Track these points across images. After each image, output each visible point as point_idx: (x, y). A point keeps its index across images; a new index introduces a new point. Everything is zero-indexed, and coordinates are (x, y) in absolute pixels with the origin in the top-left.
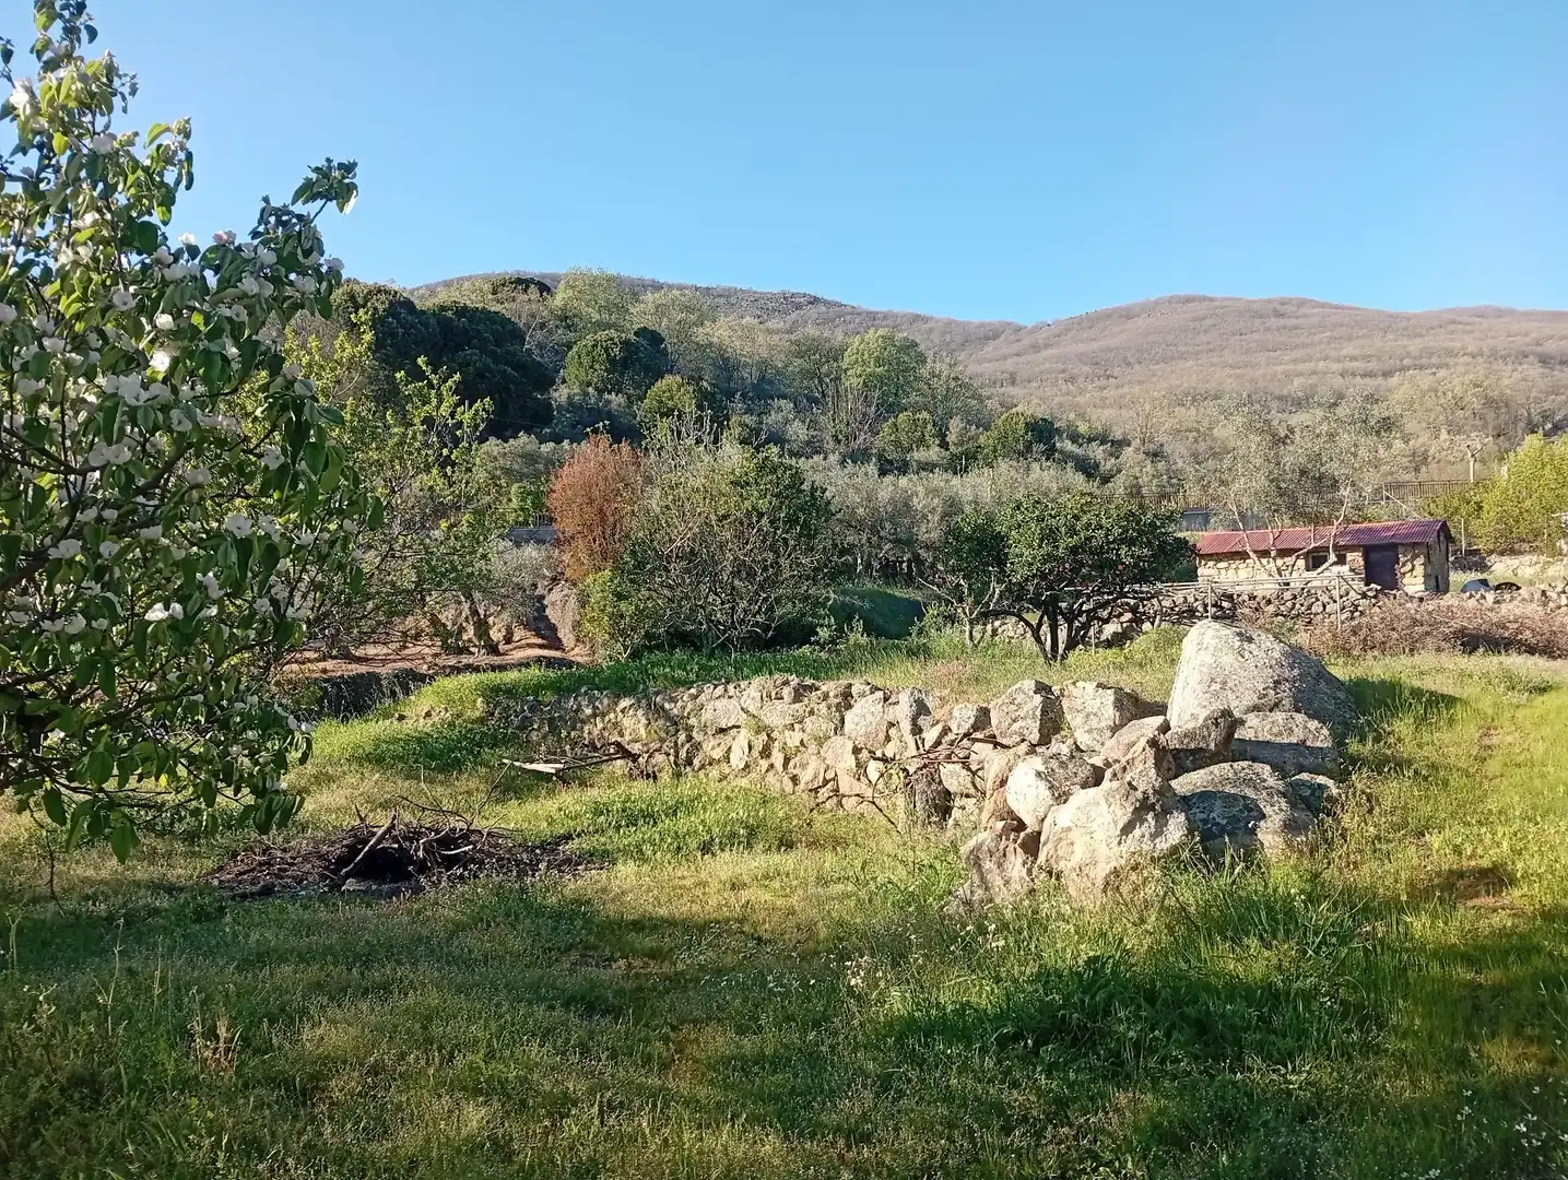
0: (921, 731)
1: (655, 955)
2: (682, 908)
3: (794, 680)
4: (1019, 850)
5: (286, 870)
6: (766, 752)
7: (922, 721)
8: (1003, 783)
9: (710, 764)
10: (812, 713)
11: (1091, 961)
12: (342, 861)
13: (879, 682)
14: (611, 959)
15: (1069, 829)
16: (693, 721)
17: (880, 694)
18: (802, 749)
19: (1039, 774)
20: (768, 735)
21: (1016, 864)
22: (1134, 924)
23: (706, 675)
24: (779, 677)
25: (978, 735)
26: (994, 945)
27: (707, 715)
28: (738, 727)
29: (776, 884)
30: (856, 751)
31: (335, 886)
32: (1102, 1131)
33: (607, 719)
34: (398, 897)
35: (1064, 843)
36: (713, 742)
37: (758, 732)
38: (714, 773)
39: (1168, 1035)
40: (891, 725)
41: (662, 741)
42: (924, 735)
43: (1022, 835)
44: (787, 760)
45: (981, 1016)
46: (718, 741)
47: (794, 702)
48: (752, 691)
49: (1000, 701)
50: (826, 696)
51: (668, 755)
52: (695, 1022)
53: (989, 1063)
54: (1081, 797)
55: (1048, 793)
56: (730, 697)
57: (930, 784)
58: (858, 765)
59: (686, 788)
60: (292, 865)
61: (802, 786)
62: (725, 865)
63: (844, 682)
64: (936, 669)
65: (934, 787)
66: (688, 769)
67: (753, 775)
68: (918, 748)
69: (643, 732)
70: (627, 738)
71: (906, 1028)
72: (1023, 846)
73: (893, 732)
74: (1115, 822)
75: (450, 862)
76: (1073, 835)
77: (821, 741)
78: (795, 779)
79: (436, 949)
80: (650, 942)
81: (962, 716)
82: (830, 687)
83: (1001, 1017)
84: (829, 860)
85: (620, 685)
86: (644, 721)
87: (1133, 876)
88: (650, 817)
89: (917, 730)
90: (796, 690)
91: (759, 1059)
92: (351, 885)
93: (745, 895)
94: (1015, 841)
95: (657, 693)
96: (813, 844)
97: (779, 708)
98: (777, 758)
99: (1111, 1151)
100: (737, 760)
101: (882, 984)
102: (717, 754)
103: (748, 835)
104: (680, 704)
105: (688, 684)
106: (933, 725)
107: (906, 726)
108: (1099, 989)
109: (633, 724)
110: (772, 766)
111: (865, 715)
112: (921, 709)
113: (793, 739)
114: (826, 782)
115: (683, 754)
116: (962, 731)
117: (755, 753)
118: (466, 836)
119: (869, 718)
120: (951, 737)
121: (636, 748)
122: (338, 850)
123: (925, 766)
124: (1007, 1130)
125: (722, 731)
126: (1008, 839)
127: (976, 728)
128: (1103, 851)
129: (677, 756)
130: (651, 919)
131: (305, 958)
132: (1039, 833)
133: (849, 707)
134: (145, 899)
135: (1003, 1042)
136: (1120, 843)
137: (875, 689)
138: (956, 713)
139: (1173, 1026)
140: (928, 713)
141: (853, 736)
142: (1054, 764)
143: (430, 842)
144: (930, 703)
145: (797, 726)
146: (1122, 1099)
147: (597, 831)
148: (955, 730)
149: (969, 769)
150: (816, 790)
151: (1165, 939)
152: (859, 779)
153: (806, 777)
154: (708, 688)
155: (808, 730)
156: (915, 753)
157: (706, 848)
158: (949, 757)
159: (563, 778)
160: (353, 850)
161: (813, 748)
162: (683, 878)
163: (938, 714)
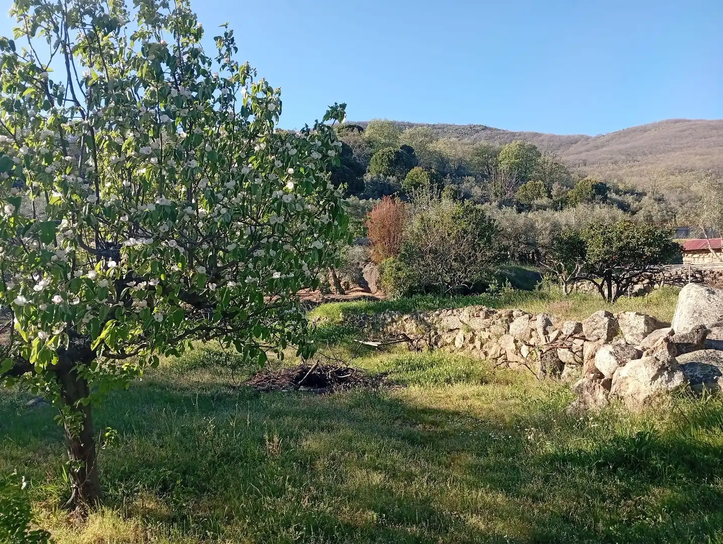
0: (548, 333)
1: (433, 423)
2: (443, 406)
3: (485, 309)
4: (601, 387)
5: (275, 381)
6: (472, 341)
7: (548, 328)
8: (593, 356)
9: (446, 345)
10: (494, 323)
11: (639, 434)
12: (298, 379)
13: (525, 310)
14: (416, 424)
15: (626, 378)
16: (437, 326)
17: (527, 316)
18: (489, 340)
19: (611, 353)
20: (473, 333)
21: (600, 394)
22: (659, 420)
23: (442, 306)
24: (478, 307)
25: (576, 336)
26: (592, 426)
27: (444, 323)
28: (459, 329)
29: (483, 398)
30: (516, 341)
31: (297, 389)
32: (648, 503)
33: (398, 323)
34: (325, 393)
35: (624, 384)
36: (447, 335)
37: (468, 331)
38: (447, 349)
39: (676, 467)
40: (533, 330)
41: (423, 334)
42: (549, 335)
43: (603, 380)
44: (482, 345)
45: (588, 456)
46: (449, 335)
47: (485, 319)
48: (465, 313)
49: (587, 320)
50: (500, 316)
51: (426, 340)
52: (458, 451)
53: (593, 474)
54: (631, 364)
55: (615, 362)
56: (455, 315)
57: (552, 358)
58: (517, 348)
59: (436, 355)
60: (277, 379)
61: (489, 356)
62: (459, 389)
63: (509, 310)
64: (556, 305)
65: (554, 359)
66: (436, 347)
67: (466, 351)
68: (546, 341)
69: (414, 330)
70: (407, 332)
71: (552, 459)
72: (603, 385)
73: (533, 333)
74: (649, 375)
75: (341, 381)
76: (628, 380)
77: (498, 336)
78: (486, 354)
80: (431, 418)
81: (568, 327)
82: (503, 312)
83: (598, 456)
84: (507, 390)
85: (403, 309)
86: (415, 325)
87: (658, 399)
88: (420, 366)
89: (546, 333)
90: (486, 313)
91: (488, 466)
92: (302, 388)
93: (469, 402)
94: (599, 383)
95: (421, 313)
96: (498, 382)
97: (478, 321)
98: (477, 343)
99: (652, 512)
100: (458, 343)
101: (541, 440)
102: (449, 341)
103: (468, 377)
104: (431, 318)
105: (435, 310)
106: (554, 331)
107: (540, 331)
108: (643, 446)
109: (410, 327)
110: (475, 347)
111: (519, 325)
112: (548, 323)
113: (485, 335)
114: (501, 355)
115: (433, 340)
116: (569, 334)
117: (467, 341)
118: (347, 370)
119: (522, 327)
120: (563, 336)
121: (412, 337)
122: (296, 374)
123: (551, 349)
124: (604, 500)
125: (451, 330)
126: (596, 382)
127: (575, 332)
128: (643, 387)
129: (430, 341)
130: (429, 409)
132: (611, 380)
133: (512, 321)
134: (224, 390)
135: (599, 466)
136: (651, 384)
137: (524, 313)
138: (565, 325)
139: (678, 463)
140: (551, 324)
141: (514, 334)
142: (618, 348)
143: (333, 372)
144: (552, 320)
145: (486, 329)
146: (656, 491)
147: (398, 372)
148: (565, 333)
149: (572, 351)
150: (496, 359)
151: (674, 426)
152: (517, 354)
153: (491, 352)
154: (444, 312)
155: (492, 331)
156: (545, 343)
157: (448, 381)
158: (562, 345)
159: (380, 349)
160: (302, 374)
161: (494, 339)
162: (440, 393)
163: (556, 325)
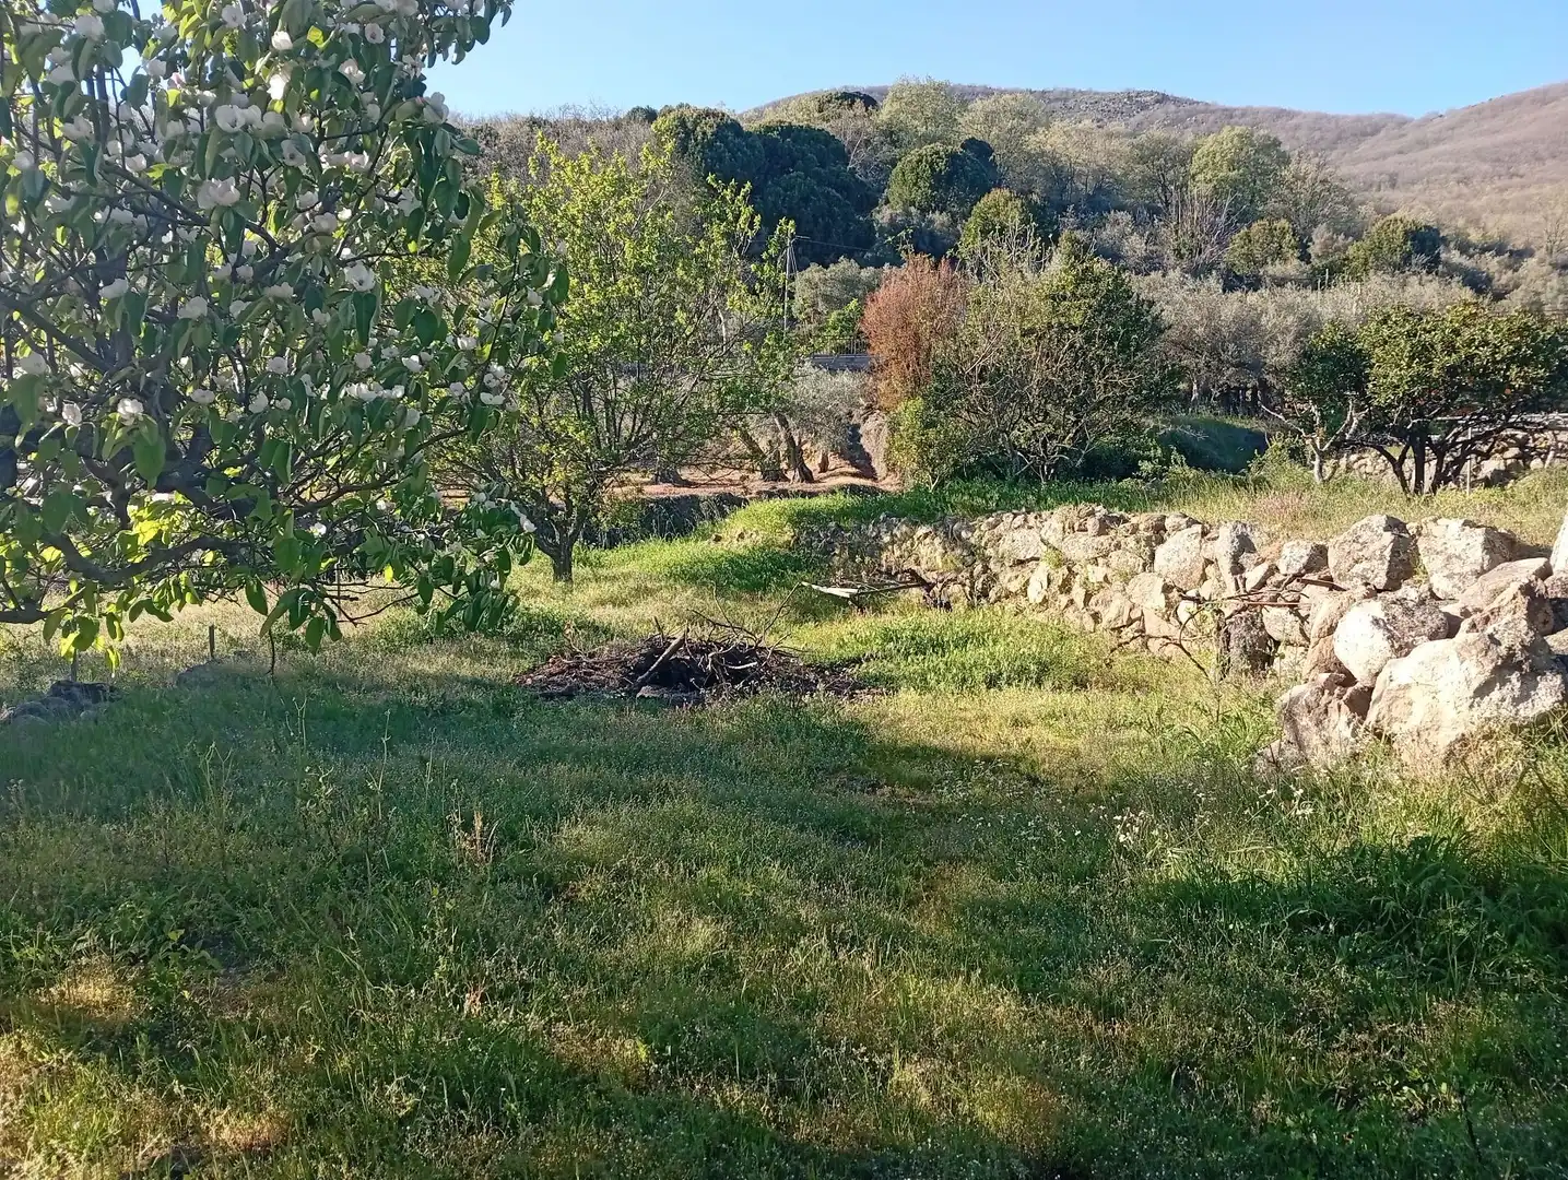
0: (1242, 569)
1: (922, 785)
2: (956, 740)
3: (1101, 510)
4: (1345, 708)
5: (590, 674)
6: (1066, 587)
7: (1244, 559)
8: (1331, 630)
9: (1007, 597)
10: (1118, 546)
11: (1417, 842)
12: (639, 669)
13: (1198, 515)
14: (875, 786)
15: (1407, 686)
16: (990, 552)
17: (1197, 528)
18: (1104, 585)
19: (1376, 621)
20: (1069, 569)
21: (1340, 721)
22: (1481, 802)
23: (1008, 504)
24: (1084, 507)
25: (1311, 577)
26: (1299, 812)
27: (1004, 546)
28: (1037, 559)
29: (1062, 724)
30: (1167, 589)
31: (631, 693)
32: (1412, 1044)
33: (904, 547)
34: (681, 707)
35: (1400, 702)
36: (1010, 574)
37: (1058, 566)
38: (1010, 605)
39: (1512, 939)
40: (1208, 562)
41: (958, 571)
42: (1246, 574)
43: (1350, 690)
44: (1088, 596)
45: (1275, 892)
46: (1014, 574)
47: (1100, 534)
48: (1054, 521)
49: (1341, 538)
50: (1135, 529)
51: (964, 585)
52: (951, 860)
53: (1278, 945)
54: (1426, 650)
55: (1387, 644)
56: (1030, 528)
57: (1249, 629)
58: (1169, 605)
59: (978, 620)
60: (596, 669)
61: (1104, 624)
62: (1011, 700)
63: (1157, 514)
64: (1267, 501)
65: (1254, 632)
66: (983, 601)
67: (1051, 610)
68: (1238, 588)
69: (939, 562)
70: (924, 566)
71: (1184, 894)
72: (1349, 702)
73: (1210, 570)
74: (1468, 682)
75: (737, 677)
76: (1413, 694)
77: (1127, 578)
78: (1096, 617)
79: (708, 760)
80: (918, 772)
81: (1293, 555)
82: (1142, 519)
83: (1298, 895)
84: (1124, 704)
85: (918, 510)
86: (941, 550)
87: (1485, 746)
88: (938, 645)
89: (1238, 569)
90: (1102, 521)
91: (1012, 908)
92: (645, 691)
93: (1026, 732)
94: (1340, 696)
95: (954, 522)
96: (1112, 686)
97: (1082, 541)
98: (1078, 593)
99: (1421, 1068)
100: (1035, 594)
101: (1159, 844)
102: (1014, 586)
103: (1040, 672)
104: (977, 533)
105: (988, 512)
106: (1257, 564)
107: (1225, 564)
108: (1427, 875)
109: (929, 552)
110: (1072, 602)
111: (1179, 551)
112: (1245, 545)
113: (1096, 574)
114: (1131, 622)
115: (979, 585)
116: (1292, 571)
117: (1054, 588)
118: (753, 653)
119: (1183, 555)
120: (1278, 577)
121: (930, 577)
122: (636, 658)
123: (1244, 609)
124: (1289, 1027)
125: (1021, 562)
126: (1331, 694)
127: (1309, 568)
128: (1449, 715)
129: (972, 587)
130: (924, 748)
131: (581, 758)
132: (1371, 690)
133: (1161, 541)
135: (1296, 923)
136: (1471, 706)
137: (1192, 522)
138: (1286, 551)
139: (1519, 928)
140: (1252, 550)
141: (1164, 574)
142: (1397, 610)
143: (718, 656)
144: (1256, 538)
145: (1100, 561)
146: (1442, 1010)
147: (886, 657)
148: (1283, 570)
149: (1298, 615)
150: (1119, 630)
151: (1520, 823)
152: (1168, 620)
153: (1109, 615)
154: (1007, 517)
155: (1113, 565)
156: (1233, 593)
157: (992, 682)
158: (1274, 599)
159: (858, 602)
160: (650, 658)
161: (1117, 584)
162: (965, 710)
163: (1264, 552)
